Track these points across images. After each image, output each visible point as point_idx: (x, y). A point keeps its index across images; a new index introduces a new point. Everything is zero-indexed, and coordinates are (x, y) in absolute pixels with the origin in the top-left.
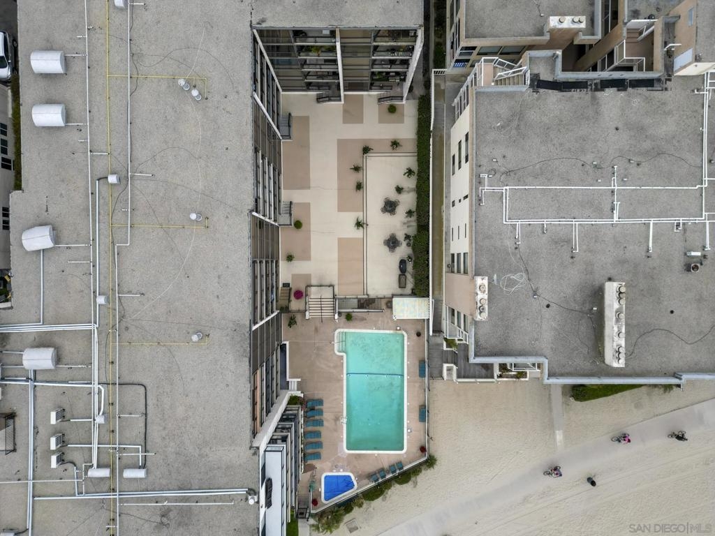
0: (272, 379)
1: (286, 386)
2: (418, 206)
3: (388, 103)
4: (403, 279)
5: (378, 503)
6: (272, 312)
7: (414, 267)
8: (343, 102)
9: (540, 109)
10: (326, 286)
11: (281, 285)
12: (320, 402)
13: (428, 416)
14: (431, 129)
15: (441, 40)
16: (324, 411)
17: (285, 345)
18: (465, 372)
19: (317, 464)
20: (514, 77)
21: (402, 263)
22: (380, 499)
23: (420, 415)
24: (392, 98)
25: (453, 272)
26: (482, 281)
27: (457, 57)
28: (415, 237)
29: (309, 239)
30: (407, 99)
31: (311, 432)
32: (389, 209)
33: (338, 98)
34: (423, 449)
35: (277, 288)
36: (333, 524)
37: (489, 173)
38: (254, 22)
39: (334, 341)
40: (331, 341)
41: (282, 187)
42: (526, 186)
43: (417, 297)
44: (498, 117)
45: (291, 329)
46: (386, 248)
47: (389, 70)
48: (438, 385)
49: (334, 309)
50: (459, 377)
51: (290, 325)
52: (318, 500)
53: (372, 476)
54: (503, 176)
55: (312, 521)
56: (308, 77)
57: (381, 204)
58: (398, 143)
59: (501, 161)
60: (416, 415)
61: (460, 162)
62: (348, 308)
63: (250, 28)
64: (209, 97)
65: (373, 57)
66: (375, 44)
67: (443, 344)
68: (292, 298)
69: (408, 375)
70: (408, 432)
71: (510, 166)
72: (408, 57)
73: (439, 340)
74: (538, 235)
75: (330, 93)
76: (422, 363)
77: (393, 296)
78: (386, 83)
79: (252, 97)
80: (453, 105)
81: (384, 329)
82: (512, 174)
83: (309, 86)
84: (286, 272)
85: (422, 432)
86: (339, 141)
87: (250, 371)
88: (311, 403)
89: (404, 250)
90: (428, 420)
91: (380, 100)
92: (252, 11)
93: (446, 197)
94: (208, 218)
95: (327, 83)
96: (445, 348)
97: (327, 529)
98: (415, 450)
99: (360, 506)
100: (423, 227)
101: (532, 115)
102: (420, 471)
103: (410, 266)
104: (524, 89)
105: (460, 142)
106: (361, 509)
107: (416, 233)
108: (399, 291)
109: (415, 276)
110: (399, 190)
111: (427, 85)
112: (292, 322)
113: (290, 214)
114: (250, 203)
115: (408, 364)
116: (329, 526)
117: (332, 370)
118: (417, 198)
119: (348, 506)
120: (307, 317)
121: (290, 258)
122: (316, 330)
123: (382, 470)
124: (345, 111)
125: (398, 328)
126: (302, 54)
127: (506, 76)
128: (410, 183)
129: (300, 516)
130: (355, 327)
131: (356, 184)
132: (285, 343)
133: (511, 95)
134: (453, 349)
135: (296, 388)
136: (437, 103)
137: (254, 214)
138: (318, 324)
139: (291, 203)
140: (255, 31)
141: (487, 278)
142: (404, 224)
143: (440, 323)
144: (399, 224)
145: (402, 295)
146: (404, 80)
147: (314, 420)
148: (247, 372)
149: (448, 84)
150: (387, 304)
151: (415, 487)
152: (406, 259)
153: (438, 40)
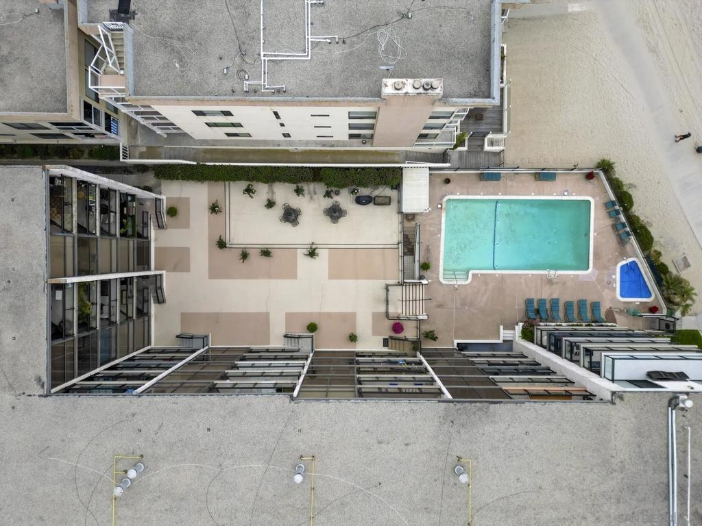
0: (505, 364)
1: (508, 344)
2: (291, 181)
3: (165, 217)
4: (378, 200)
5: (654, 232)
6: (420, 363)
7: (365, 186)
8: (164, 272)
9: (156, 10)
10: (387, 295)
11: (386, 350)
12: (529, 302)
13: (549, 169)
14: (195, 163)
15: (87, 151)
16: (539, 297)
17: (458, 344)
18: (496, 124)
19: (605, 307)
20: (115, 46)
21: (360, 201)
22: (650, 229)
23: (547, 180)
24: (158, 212)
25: (372, 136)
26: (389, 87)
27: (102, 129)
28: (328, 185)
29: (329, 315)
30: (160, 193)
31: (566, 314)
32: (293, 217)
33: (158, 277)
34: (590, 176)
35: (390, 355)
36: (683, 287)
37: (242, 79)
38: (41, 392)
39: (454, 285)
40: (454, 289)
41: (266, 346)
42: (259, 29)
43: (402, 183)
44: (167, 66)
45: (439, 336)
46: (342, 220)
47: (118, 215)
48: (510, 158)
49: (415, 284)
50: (501, 131)
51: (435, 339)
52: (650, 305)
53: (621, 240)
54: (248, 60)
55: (678, 314)
56: (130, 315)
57: (288, 226)
58: (213, 204)
59: (227, 63)
60: (547, 185)
61: (233, 125)
62: (414, 266)
63: (49, 398)
64: (139, 453)
65: (98, 234)
66: (75, 231)
67: (460, 152)
68: (401, 335)
69: (498, 194)
70: (568, 195)
71: (234, 50)
72: (97, 189)
73: (454, 155)
74: (326, 12)
75: (152, 288)
76: (482, 177)
77: (400, 212)
78: (138, 220)
79: (139, 395)
80: (165, 136)
81: (440, 224)
82: (244, 48)
83: (143, 313)
84: (371, 343)
85: (568, 177)
86: (211, 277)
87: (507, 403)
88: (530, 314)
89: (344, 199)
90: (554, 169)
91: (160, 226)
92: (26, 394)
93: (279, 145)
94: (302, 456)
95: (138, 291)
96: (465, 149)
97: (688, 295)
98: (590, 185)
99: (659, 254)
100: (316, 175)
101: (166, 19)
102: (617, 180)
103: (364, 191)
104: (128, 31)
105: (209, 125)
106: (663, 252)
107: (323, 184)
108: (394, 205)
109: (376, 186)
110: (270, 204)
111: (143, 169)
112: (431, 336)
113: (299, 337)
114: (282, 399)
115: (484, 195)
116: (686, 293)
117: (491, 287)
118: (280, 181)
119: (659, 270)
120: (425, 317)
121: (353, 338)
122: (440, 306)
123: (614, 227)
124: (175, 269)
125: (439, 206)
126: (93, 325)
127: (115, 57)
128: (262, 190)
129: (671, 328)
130: (438, 260)
131: (263, 257)
132: (456, 345)
133: (139, 49)
134: (467, 138)
135: (512, 332)
136: (163, 156)
137: (295, 393)
138: (434, 303)
139: (286, 336)
140: (53, 391)
141: (384, 80)
142: (311, 198)
143: (434, 154)
144: (311, 205)
145: (400, 202)
146: (133, 196)
147: (551, 310)
148: (509, 406)
149: (139, 142)
150: (409, 220)
151: (635, 187)
152: (355, 196)
153: (86, 155)
